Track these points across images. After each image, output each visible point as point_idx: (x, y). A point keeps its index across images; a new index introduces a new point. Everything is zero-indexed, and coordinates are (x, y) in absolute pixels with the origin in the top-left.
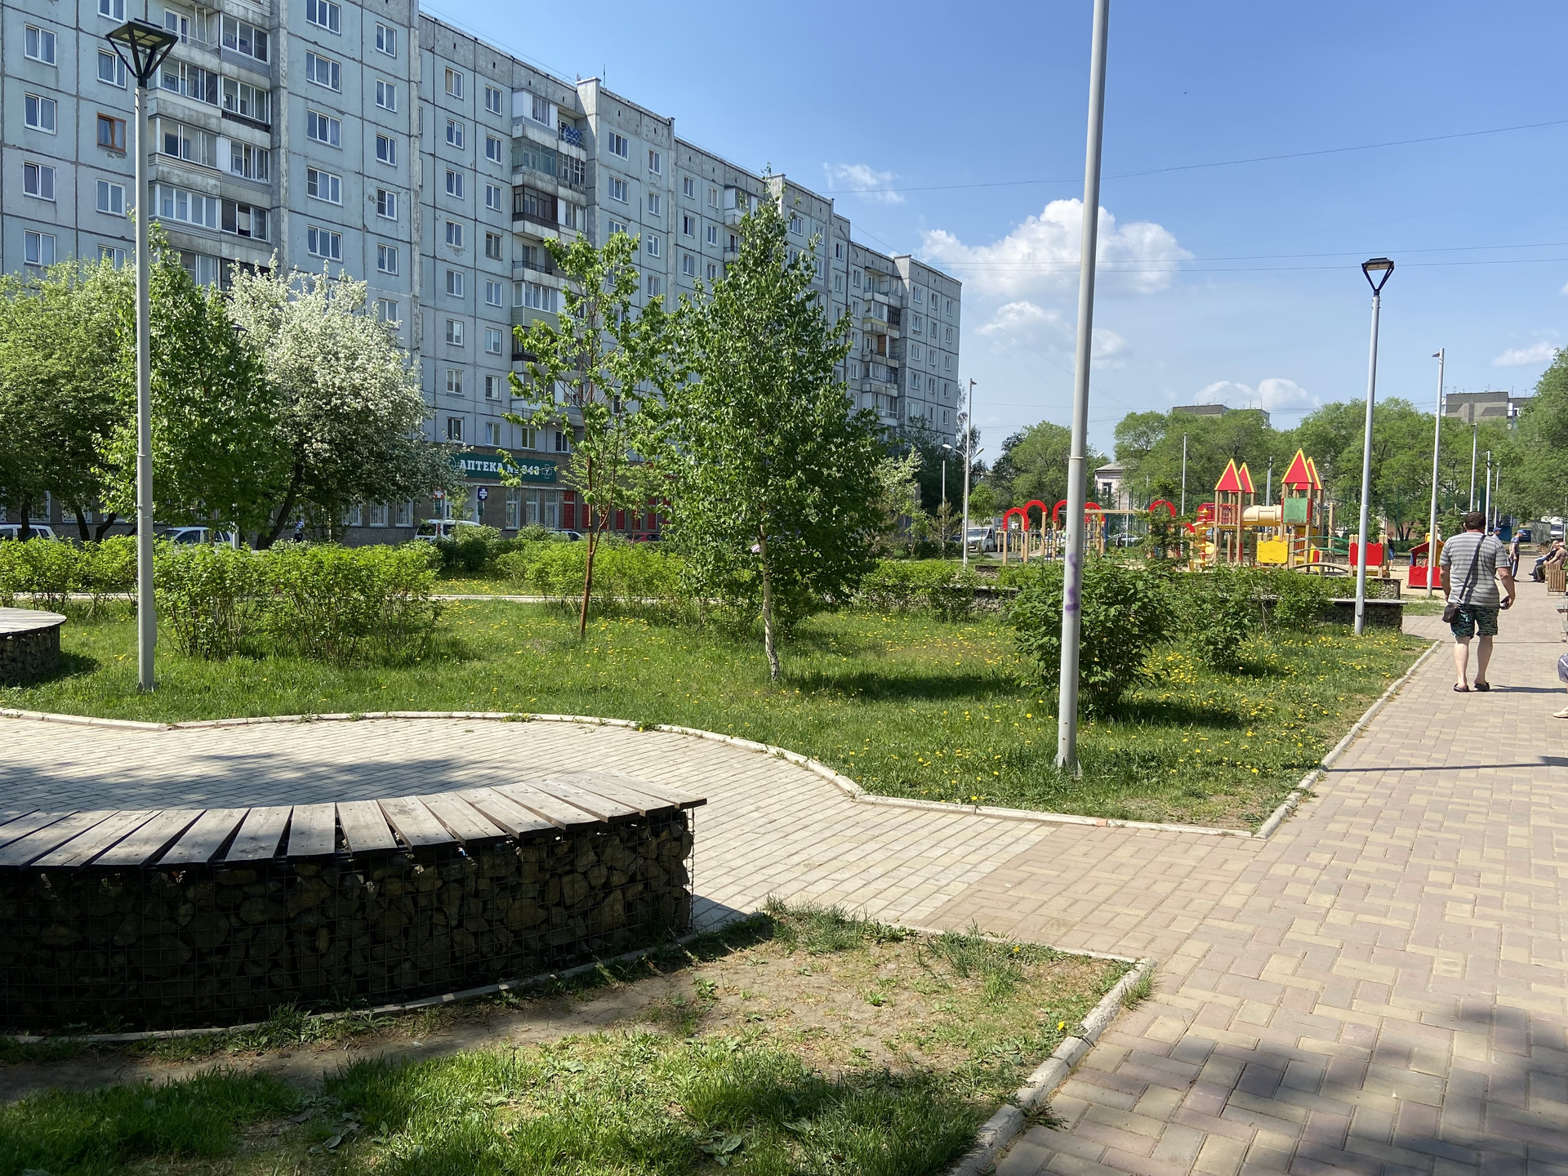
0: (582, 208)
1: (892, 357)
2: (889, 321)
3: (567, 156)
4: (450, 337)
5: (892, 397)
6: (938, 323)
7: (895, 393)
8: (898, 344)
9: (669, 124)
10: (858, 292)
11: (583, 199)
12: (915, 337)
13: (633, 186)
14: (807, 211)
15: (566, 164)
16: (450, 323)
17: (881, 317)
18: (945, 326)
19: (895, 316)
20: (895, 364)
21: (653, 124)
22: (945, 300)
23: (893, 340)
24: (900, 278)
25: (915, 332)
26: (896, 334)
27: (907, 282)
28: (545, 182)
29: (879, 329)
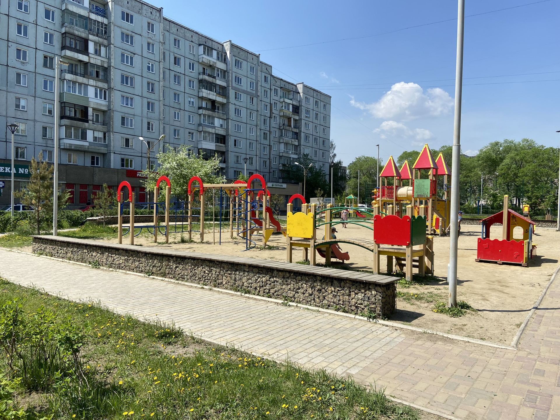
0: (105, 46)
1: (295, 127)
2: (293, 111)
3: (95, 21)
4: (18, 106)
5: (295, 145)
6: (319, 113)
7: (297, 144)
8: (298, 122)
9: (160, 10)
10: (276, 98)
11: (105, 42)
12: (307, 119)
13: (136, 38)
14: (245, 58)
15: (95, 24)
16: (18, 99)
17: (289, 109)
18: (322, 115)
19: (296, 109)
20: (297, 131)
21: (150, 10)
22: (322, 104)
23: (295, 120)
24: (299, 93)
25: (306, 117)
26: (297, 118)
27: (301, 94)
28: (81, 32)
29: (287, 115)
